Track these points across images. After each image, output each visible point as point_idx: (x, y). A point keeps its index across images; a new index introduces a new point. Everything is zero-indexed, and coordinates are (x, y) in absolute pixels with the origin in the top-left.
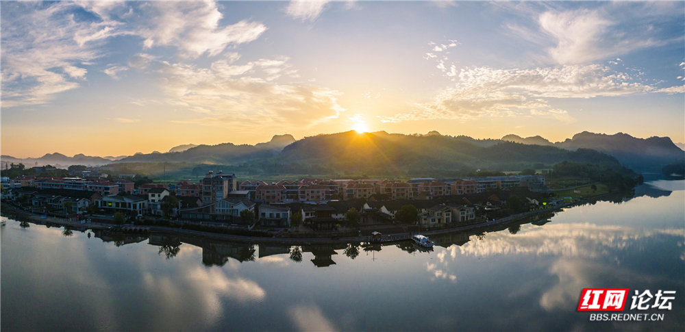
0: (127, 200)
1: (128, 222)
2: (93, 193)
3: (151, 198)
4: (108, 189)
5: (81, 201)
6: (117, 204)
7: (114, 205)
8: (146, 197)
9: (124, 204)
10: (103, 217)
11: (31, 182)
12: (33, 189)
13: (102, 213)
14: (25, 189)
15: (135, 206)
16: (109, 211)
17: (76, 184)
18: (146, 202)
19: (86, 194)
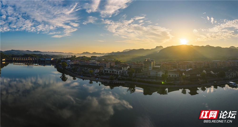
0: (114, 70)
1: (115, 79)
2: (100, 67)
3: (123, 69)
4: (106, 65)
5: (96, 70)
6: (110, 72)
7: (109, 72)
8: (121, 69)
9: (113, 72)
10: (105, 77)
11: (78, 62)
12: (78, 65)
13: (104, 75)
14: (75, 65)
15: (117, 72)
16: (107, 74)
17: (94, 63)
18: (121, 71)
19: (98, 67)
